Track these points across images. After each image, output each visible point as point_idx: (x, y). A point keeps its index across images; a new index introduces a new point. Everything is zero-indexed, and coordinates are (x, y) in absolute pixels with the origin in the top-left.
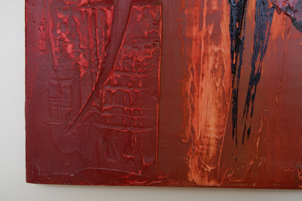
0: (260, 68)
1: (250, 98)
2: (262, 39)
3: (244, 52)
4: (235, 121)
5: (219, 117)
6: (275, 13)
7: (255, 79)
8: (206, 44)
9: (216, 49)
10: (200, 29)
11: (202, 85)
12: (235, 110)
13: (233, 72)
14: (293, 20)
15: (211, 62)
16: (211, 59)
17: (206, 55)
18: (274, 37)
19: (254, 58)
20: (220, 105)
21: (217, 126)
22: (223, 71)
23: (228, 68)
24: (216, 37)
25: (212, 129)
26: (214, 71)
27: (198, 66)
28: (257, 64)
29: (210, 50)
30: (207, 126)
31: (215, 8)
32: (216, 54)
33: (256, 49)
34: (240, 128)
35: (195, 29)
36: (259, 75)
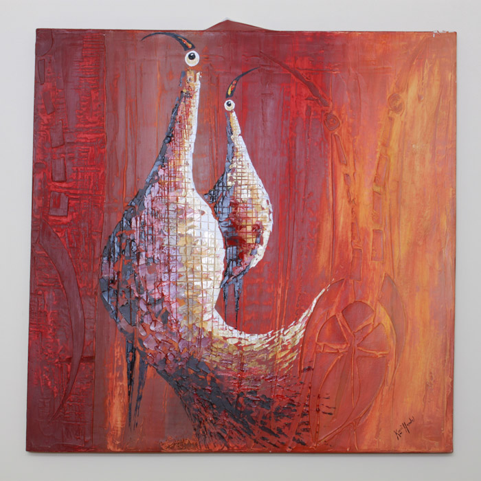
0: (142, 393)
1: (137, 408)
2: (142, 379)
3: (134, 385)
4: (130, 419)
5: (122, 417)
6: (149, 367)
7: (139, 398)
8: (116, 381)
9: (121, 384)
10: (113, 374)
11: (114, 401)
12: (130, 414)
13: (129, 395)
14: (157, 370)
15: (118, 390)
16: (118, 389)
17: (116, 386)
18: (148, 378)
19: (139, 388)
20: (123, 411)
21: (121, 421)
22: (124, 394)
23: (126, 393)
24: (121, 378)
25: (119, 423)
26: (120, 394)
27: (112, 392)
28: (140, 391)
29: (118, 384)
30: (117, 421)
31: (120, 364)
32: (121, 386)
33: (140, 384)
34: (133, 422)
35: (111, 374)
36: (141, 396)
